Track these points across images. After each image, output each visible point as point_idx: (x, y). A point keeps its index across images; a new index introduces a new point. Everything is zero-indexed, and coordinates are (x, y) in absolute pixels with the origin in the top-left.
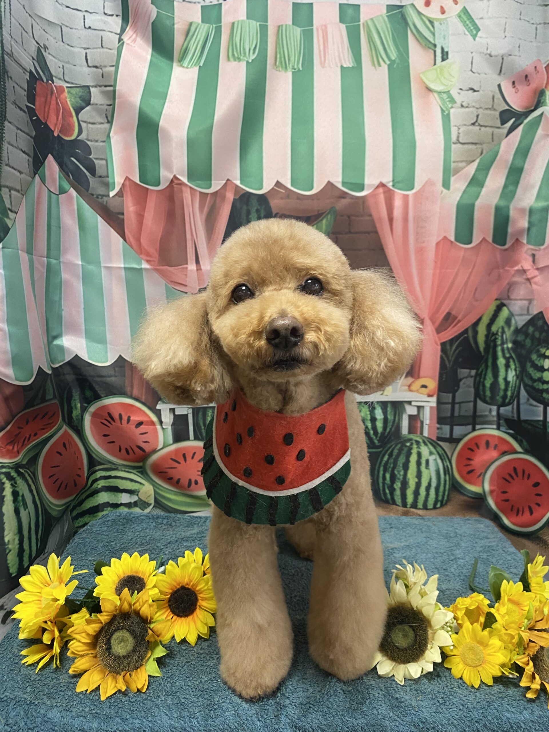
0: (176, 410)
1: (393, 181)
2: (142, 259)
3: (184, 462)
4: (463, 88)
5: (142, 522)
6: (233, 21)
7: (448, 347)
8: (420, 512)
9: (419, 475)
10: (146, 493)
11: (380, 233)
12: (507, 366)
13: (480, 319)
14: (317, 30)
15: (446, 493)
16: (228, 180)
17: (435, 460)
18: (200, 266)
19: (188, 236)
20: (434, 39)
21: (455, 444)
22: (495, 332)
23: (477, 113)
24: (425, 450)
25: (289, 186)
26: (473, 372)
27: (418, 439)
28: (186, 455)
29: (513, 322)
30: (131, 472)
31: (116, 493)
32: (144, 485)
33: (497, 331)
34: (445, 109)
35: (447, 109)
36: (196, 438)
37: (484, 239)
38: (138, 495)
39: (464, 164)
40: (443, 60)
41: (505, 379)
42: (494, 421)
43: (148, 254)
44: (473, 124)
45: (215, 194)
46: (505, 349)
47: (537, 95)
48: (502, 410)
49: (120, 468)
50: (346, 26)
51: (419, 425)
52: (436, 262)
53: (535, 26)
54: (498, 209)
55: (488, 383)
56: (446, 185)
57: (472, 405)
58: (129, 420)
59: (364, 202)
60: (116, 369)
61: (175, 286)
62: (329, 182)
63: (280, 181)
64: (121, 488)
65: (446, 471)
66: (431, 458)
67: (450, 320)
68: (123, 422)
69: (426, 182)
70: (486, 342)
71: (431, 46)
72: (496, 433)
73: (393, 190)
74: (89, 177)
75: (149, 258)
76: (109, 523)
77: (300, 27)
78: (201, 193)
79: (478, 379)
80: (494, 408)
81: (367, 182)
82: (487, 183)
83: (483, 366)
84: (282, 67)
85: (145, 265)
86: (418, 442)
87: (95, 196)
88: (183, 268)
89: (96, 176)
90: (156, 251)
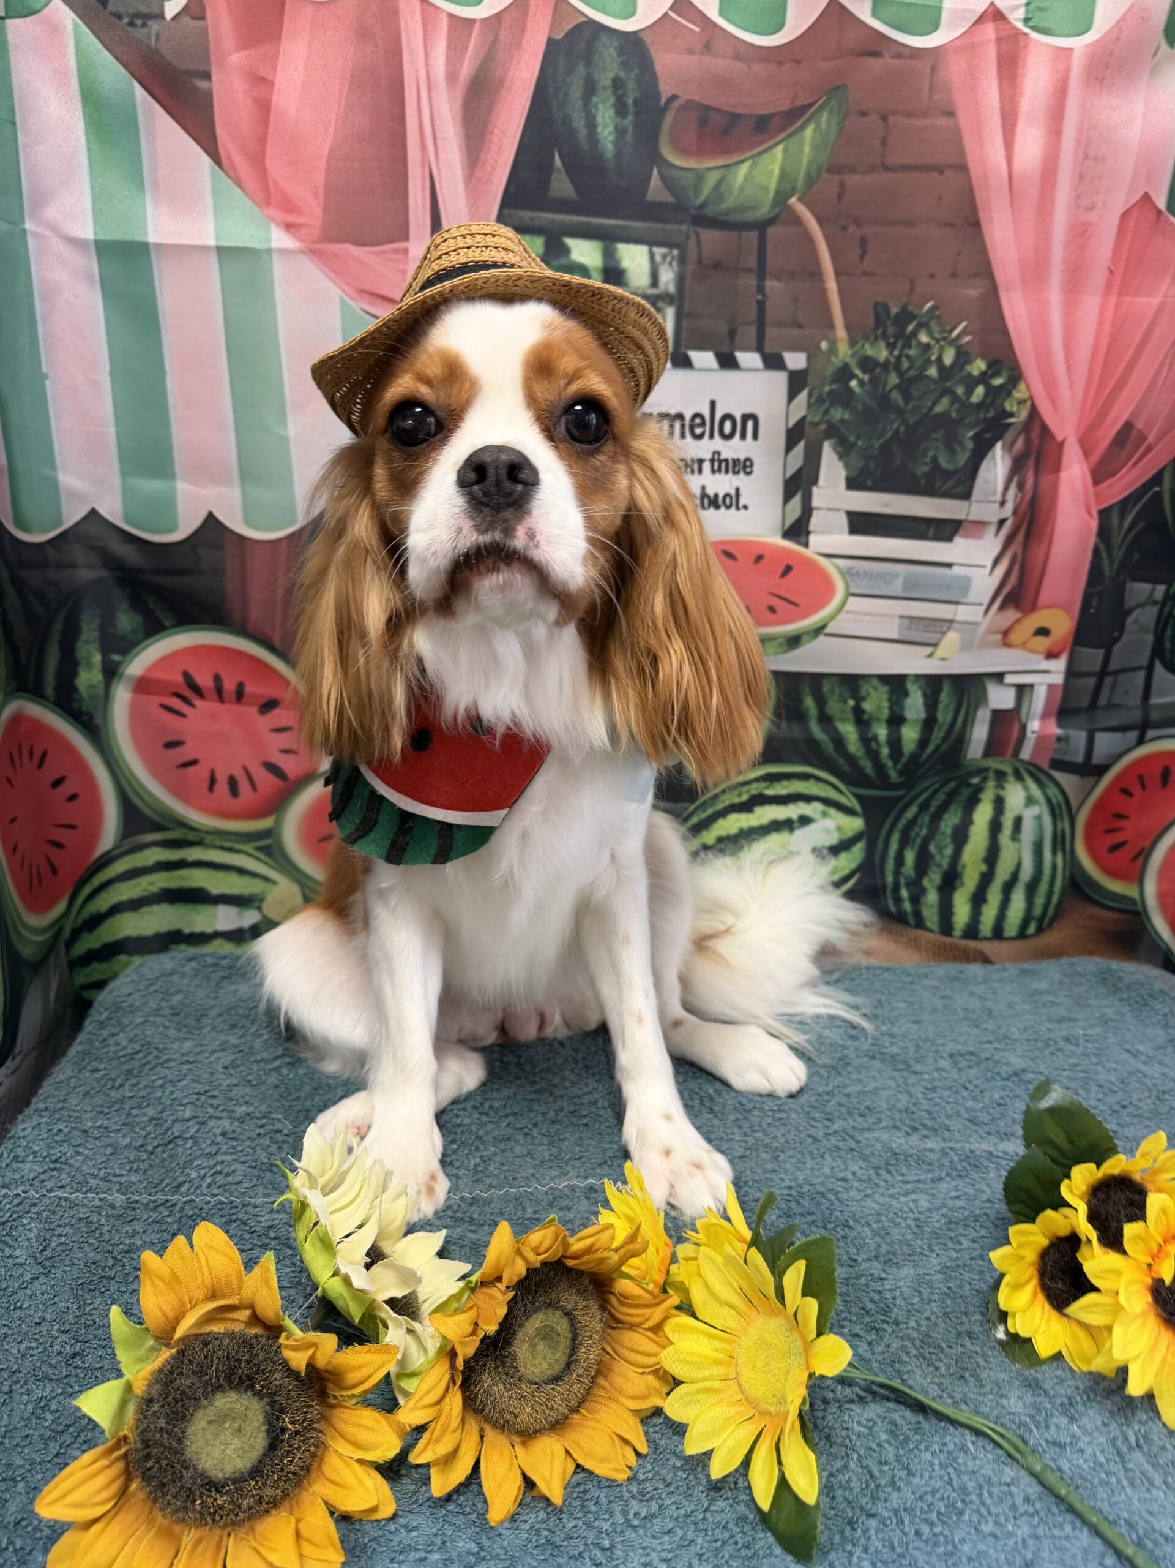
1: (1028, 3)
2: (273, 220)
7: (1115, 521)
8: (985, 947)
9: (992, 856)
15: (1055, 900)
17: (1038, 818)
19: (413, 151)
21: (1091, 780)
24: (1015, 795)
25: (715, 14)
26: (1160, 591)
27: (1002, 767)
31: (199, 907)
38: (260, 908)
45: (494, 21)
51: (1013, 732)
52: (1112, 270)
58: (240, 693)
59: (933, 69)
60: (201, 551)
61: (372, 304)
64: (214, 892)
65: (1060, 842)
66: (1029, 815)
73: (1025, 35)
81: (949, 3)
86: (1000, 775)
88: (397, 251)
90: (316, 195)
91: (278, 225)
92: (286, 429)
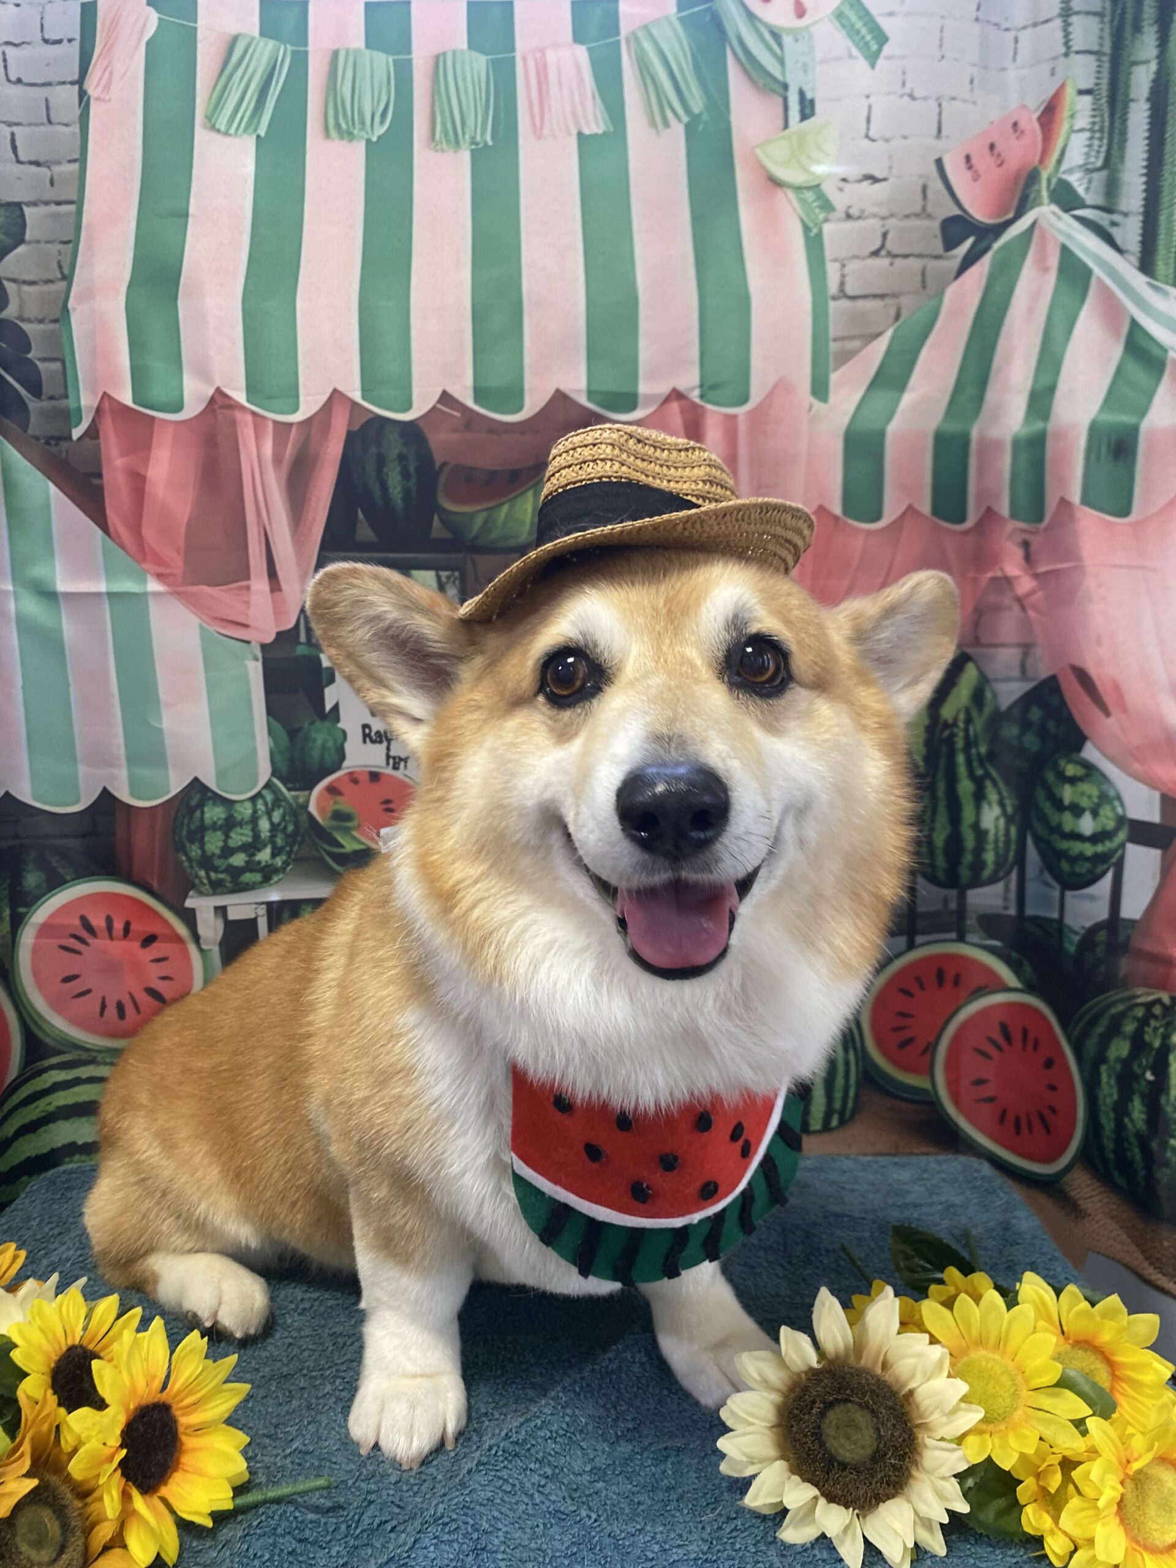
0: (229, 909)
1: (702, 386)
2: (147, 571)
4: (849, 178)
6: (335, 47)
12: (979, 796)
14: (525, 59)
15: (852, 1093)
16: (336, 392)
18: (278, 583)
19: (251, 518)
20: (783, 73)
22: (950, 720)
23: (883, 230)
25: (470, 403)
29: (988, 695)
33: (955, 719)
34: (811, 225)
35: (816, 225)
37: (910, 509)
39: (856, 343)
40: (804, 117)
42: (952, 923)
43: (159, 561)
44: (875, 253)
45: (307, 422)
46: (974, 757)
47: (1022, 183)
48: (973, 897)
50: (589, 49)
53: (1011, 35)
54: (941, 440)
55: (939, 837)
56: (820, 390)
58: (127, 931)
60: (97, 819)
61: (222, 627)
62: (558, 391)
63: (450, 390)
65: (849, 1041)
68: (114, 935)
69: (776, 386)
70: (930, 743)
71: (776, 87)
73: (702, 407)
74: (27, 401)
75: (161, 570)
77: (486, 53)
78: (276, 423)
80: (953, 893)
81: (644, 388)
84: (448, 141)
85: (153, 586)
87: (42, 441)
88: (241, 588)
89: (43, 397)
90: (178, 553)
91: (152, 575)
92: (161, 723)
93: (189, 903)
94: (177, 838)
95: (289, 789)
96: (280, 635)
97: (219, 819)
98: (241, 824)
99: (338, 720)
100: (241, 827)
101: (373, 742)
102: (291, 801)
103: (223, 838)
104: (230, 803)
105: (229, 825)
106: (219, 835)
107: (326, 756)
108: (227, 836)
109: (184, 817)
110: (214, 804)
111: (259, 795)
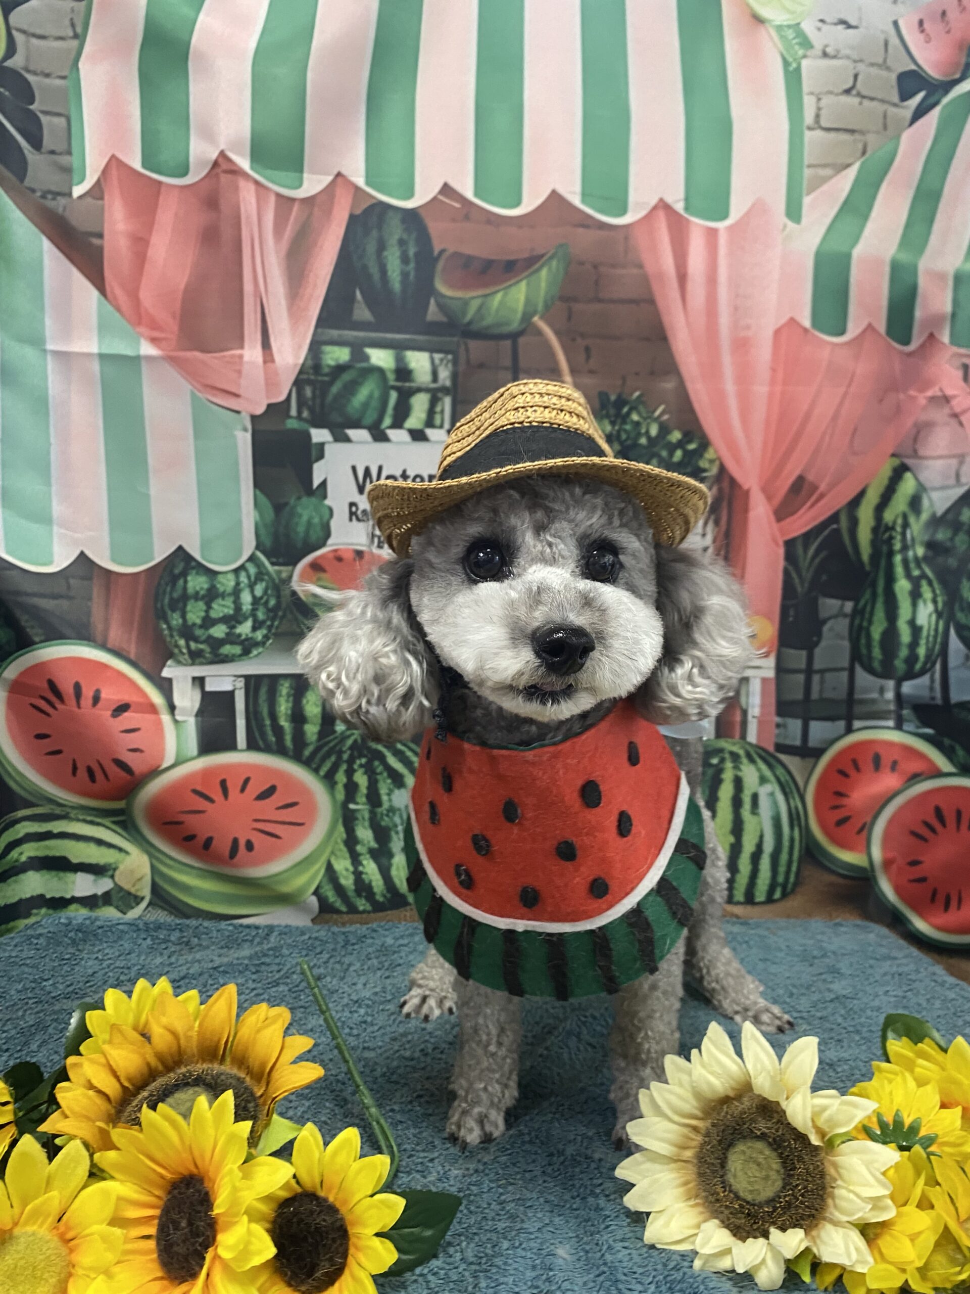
0: (207, 680)
1: (687, 199)
2: (142, 335)
3: (222, 798)
4: (828, 20)
5: (120, 938)
7: (800, 550)
8: (738, 910)
9: (737, 828)
10: (132, 872)
11: (661, 303)
12: (915, 595)
13: (862, 494)
15: (794, 868)
16: (339, 175)
17: (772, 794)
18: (271, 355)
19: (248, 287)
21: (811, 761)
22: (890, 524)
23: (855, 70)
24: (750, 774)
26: (849, 606)
27: (735, 749)
28: (229, 784)
29: (926, 503)
30: (98, 824)
31: (62, 874)
32: (127, 853)
33: (895, 522)
34: (790, 59)
35: (795, 60)
36: (252, 745)
37: (870, 327)
38: (112, 877)
39: (829, 171)
41: (912, 623)
42: (889, 712)
43: (154, 325)
44: (848, 91)
45: (311, 201)
46: (911, 559)
47: (965, 51)
48: (907, 687)
49: (72, 815)
51: (738, 718)
52: (774, 370)
54: (896, 268)
55: (877, 631)
56: (794, 212)
57: (845, 675)
58: (96, 699)
59: (626, 238)
60: (72, 581)
61: (214, 395)
62: (554, 193)
63: (452, 183)
64: (75, 860)
65: (795, 818)
66: (764, 791)
67: (804, 493)
68: (83, 702)
69: (753, 205)
70: (874, 543)
72: (895, 736)
74: (26, 152)
75: (156, 334)
76: (42, 940)
78: (278, 196)
79: (857, 622)
80: (891, 684)
81: (633, 197)
82: (874, 213)
83: (867, 595)
85: (147, 349)
86: (735, 757)
87: (39, 194)
89: (43, 150)
90: (174, 317)
91: (145, 339)
92: (148, 488)
93: (166, 673)
94: (159, 605)
95: (273, 564)
96: (270, 406)
97: (202, 589)
98: (223, 596)
99: (325, 497)
100: (223, 599)
101: (358, 520)
102: (275, 576)
103: (204, 608)
104: (212, 574)
105: (211, 595)
106: (201, 605)
107: (311, 532)
108: (209, 607)
109: (167, 585)
110: (197, 573)
111: (242, 567)
